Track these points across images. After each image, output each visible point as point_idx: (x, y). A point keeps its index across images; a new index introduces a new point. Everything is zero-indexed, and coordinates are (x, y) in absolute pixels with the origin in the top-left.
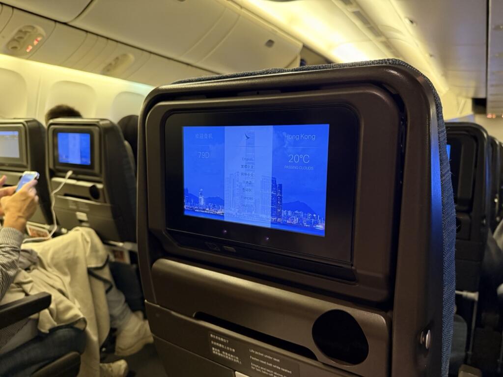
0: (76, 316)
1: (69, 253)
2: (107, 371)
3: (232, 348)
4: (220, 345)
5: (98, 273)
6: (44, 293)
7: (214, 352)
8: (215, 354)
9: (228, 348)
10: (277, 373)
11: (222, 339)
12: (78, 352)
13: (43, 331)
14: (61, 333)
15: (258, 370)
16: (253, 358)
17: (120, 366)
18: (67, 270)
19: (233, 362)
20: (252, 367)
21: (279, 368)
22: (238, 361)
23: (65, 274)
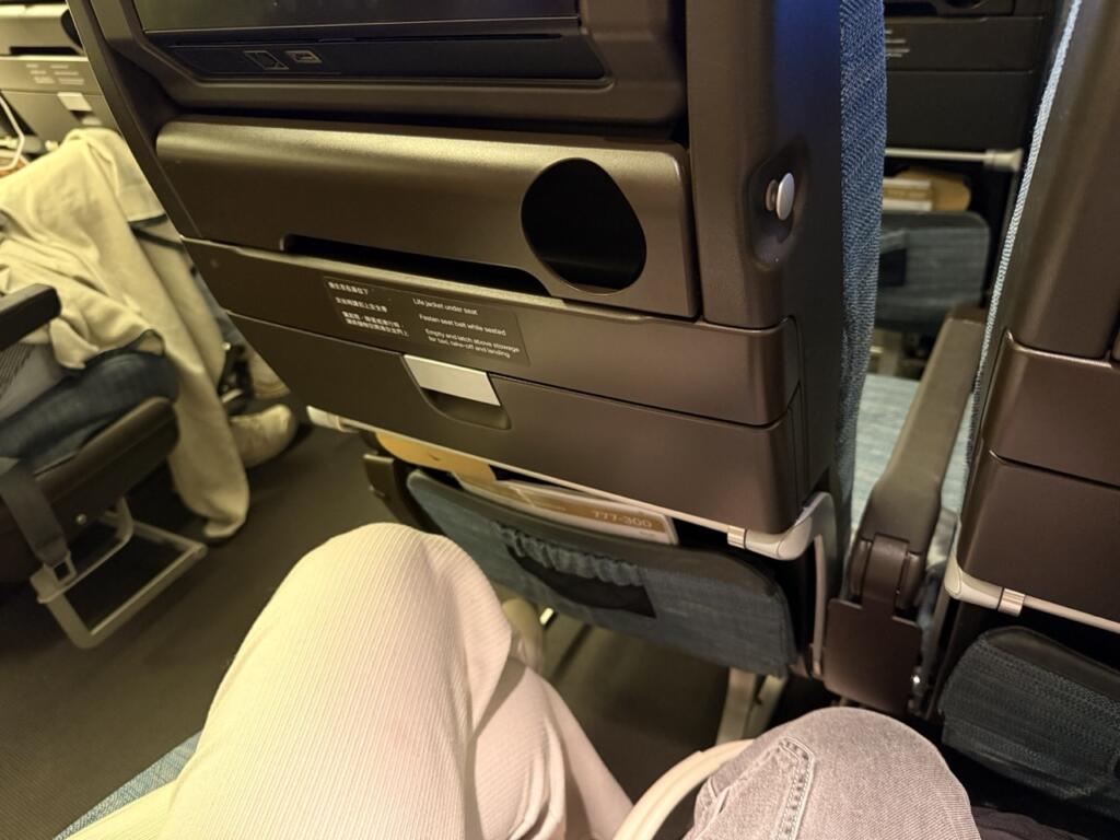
0: (134, 328)
1: (71, 194)
2: (251, 430)
3: (380, 305)
4: (356, 304)
5: (157, 231)
6: (37, 285)
7: (349, 321)
8: (353, 326)
9: (373, 307)
10: (480, 340)
11: (354, 290)
12: (166, 396)
13: (70, 365)
14: (113, 364)
15: (442, 342)
16: (426, 318)
17: (277, 417)
18: (83, 235)
19: (391, 334)
20: (431, 339)
21: (481, 329)
22: (399, 331)
23: (82, 243)
